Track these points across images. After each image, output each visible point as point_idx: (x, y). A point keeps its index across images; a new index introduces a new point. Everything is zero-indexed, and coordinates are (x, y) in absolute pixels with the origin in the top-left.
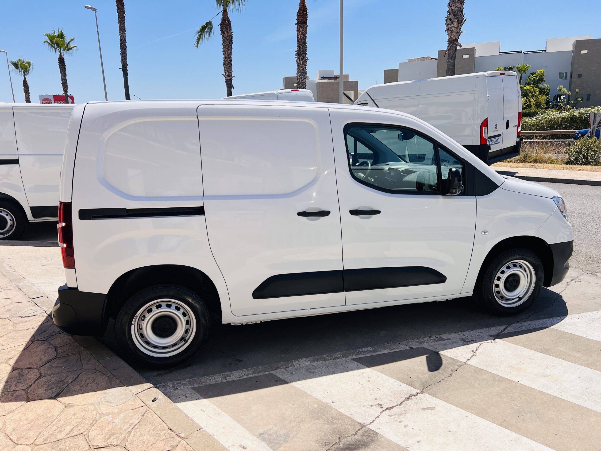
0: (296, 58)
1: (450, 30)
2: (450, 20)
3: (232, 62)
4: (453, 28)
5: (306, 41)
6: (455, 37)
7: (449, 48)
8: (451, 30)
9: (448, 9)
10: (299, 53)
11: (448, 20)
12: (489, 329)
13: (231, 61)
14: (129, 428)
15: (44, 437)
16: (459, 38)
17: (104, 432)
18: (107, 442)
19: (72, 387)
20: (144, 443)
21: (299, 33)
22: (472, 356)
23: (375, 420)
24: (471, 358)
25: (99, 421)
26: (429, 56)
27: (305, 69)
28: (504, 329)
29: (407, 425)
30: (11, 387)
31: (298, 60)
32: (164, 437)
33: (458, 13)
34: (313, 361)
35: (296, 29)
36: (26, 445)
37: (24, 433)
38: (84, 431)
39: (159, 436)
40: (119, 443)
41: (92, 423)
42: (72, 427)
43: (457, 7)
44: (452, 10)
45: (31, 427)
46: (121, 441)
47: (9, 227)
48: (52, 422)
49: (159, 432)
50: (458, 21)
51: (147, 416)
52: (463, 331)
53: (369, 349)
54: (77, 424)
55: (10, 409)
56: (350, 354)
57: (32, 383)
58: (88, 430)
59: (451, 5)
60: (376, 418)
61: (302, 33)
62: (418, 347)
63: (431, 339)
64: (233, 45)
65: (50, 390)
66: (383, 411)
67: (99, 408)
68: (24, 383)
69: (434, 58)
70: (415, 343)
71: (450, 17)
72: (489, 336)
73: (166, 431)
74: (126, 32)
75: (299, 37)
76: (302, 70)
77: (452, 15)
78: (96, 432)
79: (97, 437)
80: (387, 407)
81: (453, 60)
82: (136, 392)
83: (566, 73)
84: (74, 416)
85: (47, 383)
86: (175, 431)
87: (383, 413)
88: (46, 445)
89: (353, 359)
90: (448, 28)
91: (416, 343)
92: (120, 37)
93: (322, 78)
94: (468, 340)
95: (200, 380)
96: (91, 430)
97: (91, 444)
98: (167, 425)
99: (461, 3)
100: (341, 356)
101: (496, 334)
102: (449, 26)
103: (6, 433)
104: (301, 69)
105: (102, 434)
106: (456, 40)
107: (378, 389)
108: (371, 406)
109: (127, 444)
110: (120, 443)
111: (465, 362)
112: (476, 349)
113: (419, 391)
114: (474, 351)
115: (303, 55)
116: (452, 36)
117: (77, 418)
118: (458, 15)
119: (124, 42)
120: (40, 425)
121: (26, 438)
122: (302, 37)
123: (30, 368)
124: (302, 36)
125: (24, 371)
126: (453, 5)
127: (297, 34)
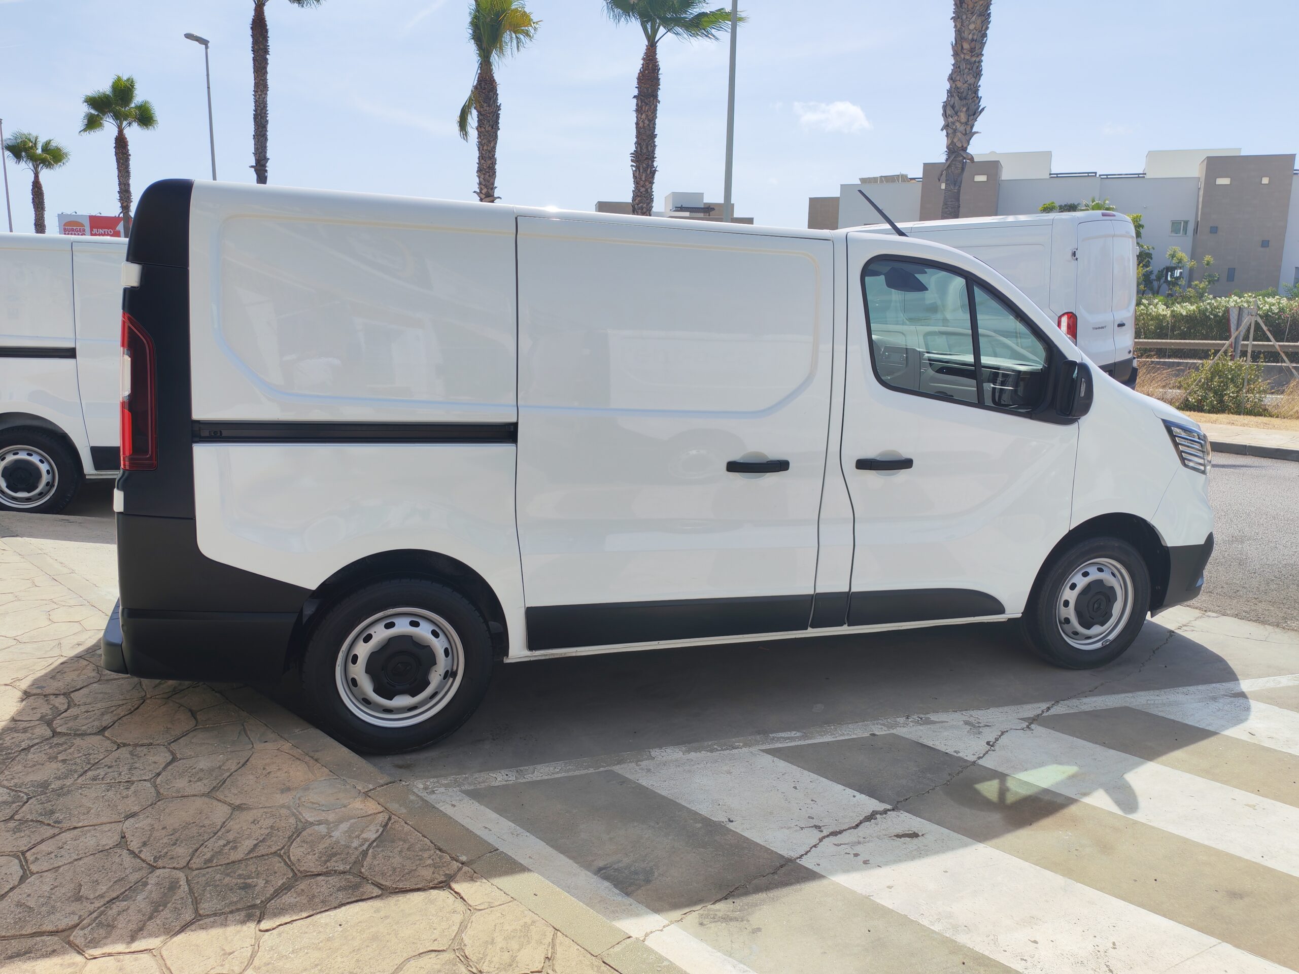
0: (632, 166)
1: (952, 129)
2: (953, 107)
3: (497, 167)
4: (958, 124)
5: (655, 133)
6: (961, 142)
7: (949, 162)
8: (954, 127)
9: (947, 86)
10: (640, 157)
11: (949, 108)
12: (1019, 706)
13: (494, 163)
14: (363, 845)
15: (205, 857)
16: (968, 144)
17: (317, 851)
18: (325, 867)
19: (239, 778)
20: (394, 869)
21: (640, 115)
22: (987, 752)
23: (810, 851)
24: (984, 755)
25: (304, 833)
26: (904, 173)
27: (649, 190)
28: (1048, 709)
29: (869, 861)
30: (120, 774)
31: (636, 171)
32: (429, 862)
33: (968, 94)
34: (689, 751)
35: (634, 107)
36: (174, 868)
37: (165, 850)
38: (280, 847)
39: (420, 860)
40: (348, 867)
41: (292, 836)
42: (255, 842)
43: (966, 82)
44: (957, 88)
45: (177, 840)
46: (351, 865)
47: (44, 487)
48: (215, 834)
49: (421, 853)
50: (968, 109)
51: (393, 827)
52: (969, 710)
53: (793, 734)
54: (264, 837)
55: (128, 811)
56: (757, 743)
57: (160, 769)
58: (286, 848)
59: (955, 78)
60: (811, 848)
61: (647, 116)
62: (885, 733)
63: (910, 720)
64: (499, 133)
65: (197, 781)
66: (824, 837)
67: (300, 813)
68: (145, 769)
69: (914, 179)
70: (880, 727)
71: (952, 103)
72: (1021, 719)
73: (432, 852)
74: (268, 92)
75: (641, 125)
76: (644, 193)
77: (957, 97)
78: (302, 849)
79: (305, 859)
80: (831, 830)
81: (956, 188)
82: (364, 788)
83: (1186, 223)
84: (255, 824)
85: (189, 770)
86: (449, 852)
87: (824, 840)
88: (211, 869)
89: (763, 751)
90: (947, 124)
91: (882, 727)
92: (255, 102)
93: (678, 207)
94: (980, 725)
95: (476, 778)
96: (292, 846)
97: (296, 868)
98: (432, 843)
99: (975, 76)
100: (741, 744)
101: (1032, 716)
102: (950, 120)
103: (131, 849)
104: (643, 190)
105: (315, 854)
106: (965, 149)
107: (812, 800)
108: (802, 828)
109: (363, 870)
110: (350, 868)
111: (974, 762)
112: (994, 741)
113: (889, 807)
114: (991, 743)
115: (646, 162)
116: (955, 140)
117: (261, 828)
118: (968, 100)
119: (264, 111)
120: (193, 837)
121: (172, 858)
122: (645, 125)
123: (151, 744)
124: (647, 122)
125: (138, 749)
126: (958, 78)
127: (637, 117)
